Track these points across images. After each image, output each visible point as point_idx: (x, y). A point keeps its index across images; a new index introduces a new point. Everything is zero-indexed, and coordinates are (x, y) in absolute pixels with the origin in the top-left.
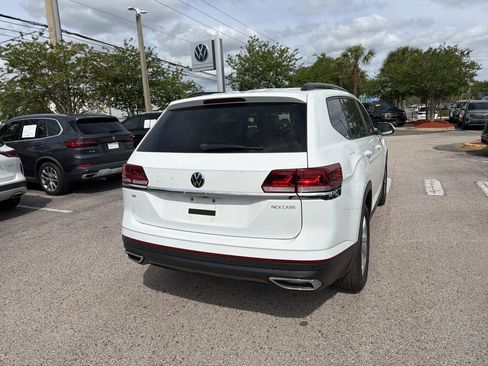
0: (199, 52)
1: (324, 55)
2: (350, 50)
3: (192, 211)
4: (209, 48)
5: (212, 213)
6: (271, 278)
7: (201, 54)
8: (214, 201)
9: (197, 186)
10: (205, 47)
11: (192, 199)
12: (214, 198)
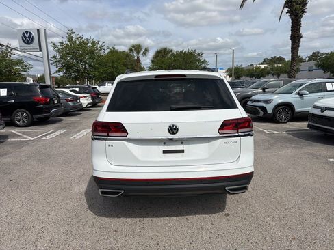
0: (26, 38)
1: (114, 48)
2: (133, 46)
3: (165, 152)
4: (35, 35)
5: (182, 151)
6: (226, 188)
7: (27, 38)
8: (182, 143)
9: (173, 134)
10: (31, 34)
11: (164, 143)
12: (182, 141)
